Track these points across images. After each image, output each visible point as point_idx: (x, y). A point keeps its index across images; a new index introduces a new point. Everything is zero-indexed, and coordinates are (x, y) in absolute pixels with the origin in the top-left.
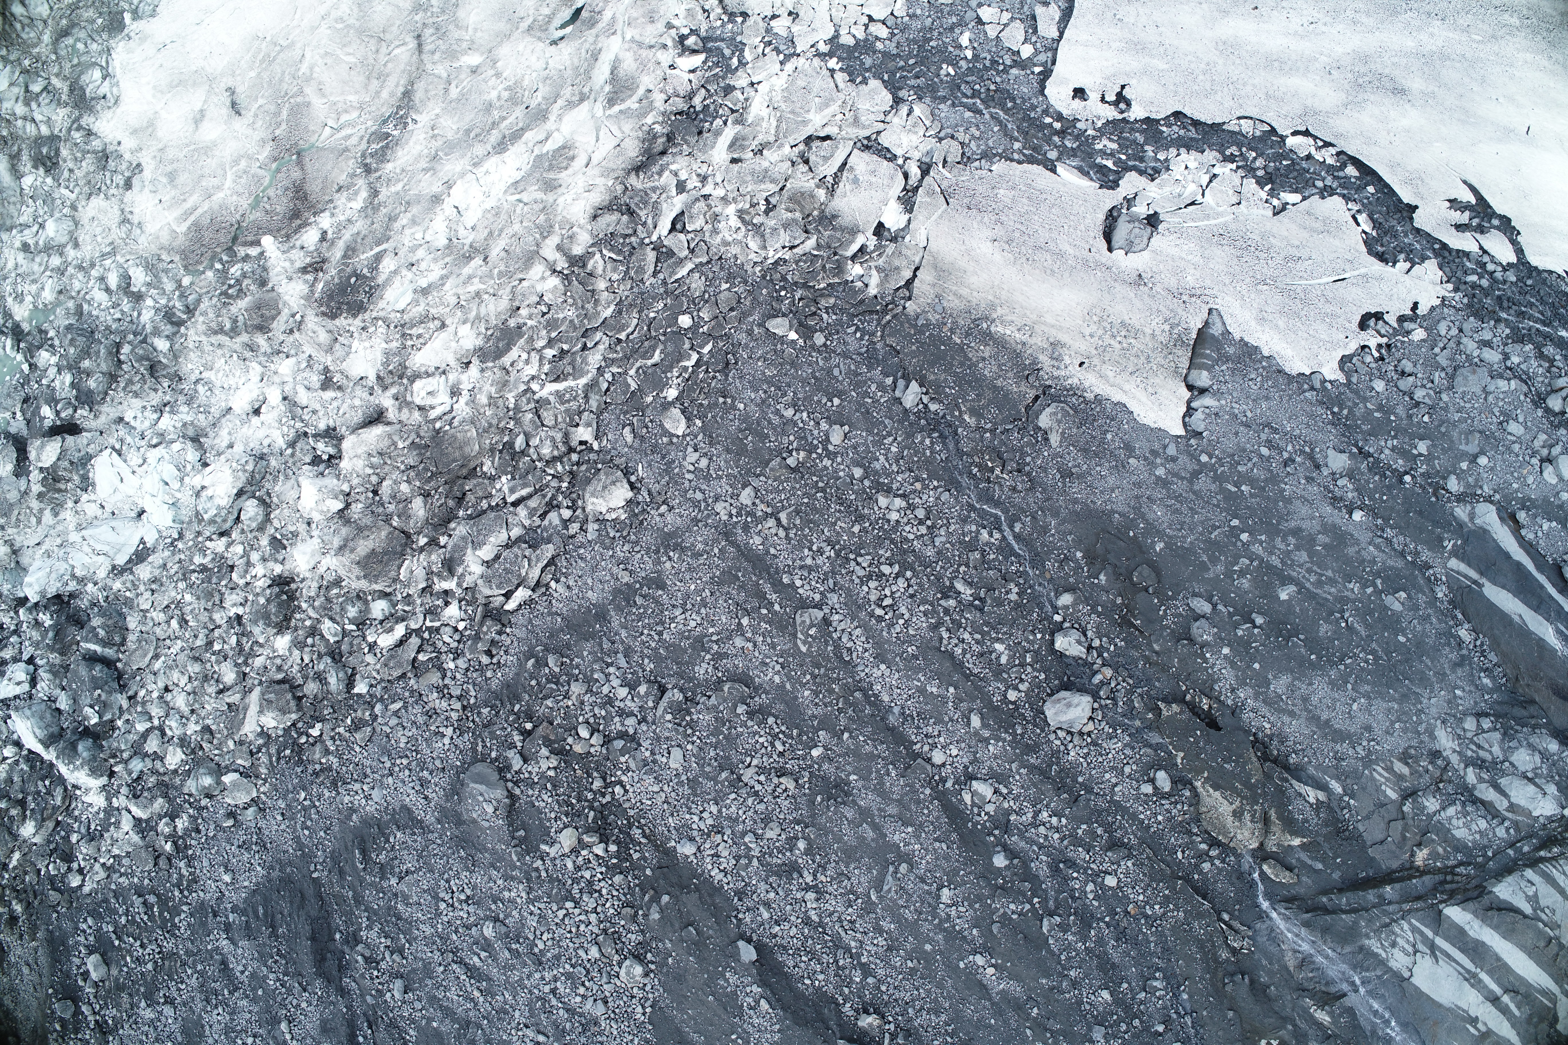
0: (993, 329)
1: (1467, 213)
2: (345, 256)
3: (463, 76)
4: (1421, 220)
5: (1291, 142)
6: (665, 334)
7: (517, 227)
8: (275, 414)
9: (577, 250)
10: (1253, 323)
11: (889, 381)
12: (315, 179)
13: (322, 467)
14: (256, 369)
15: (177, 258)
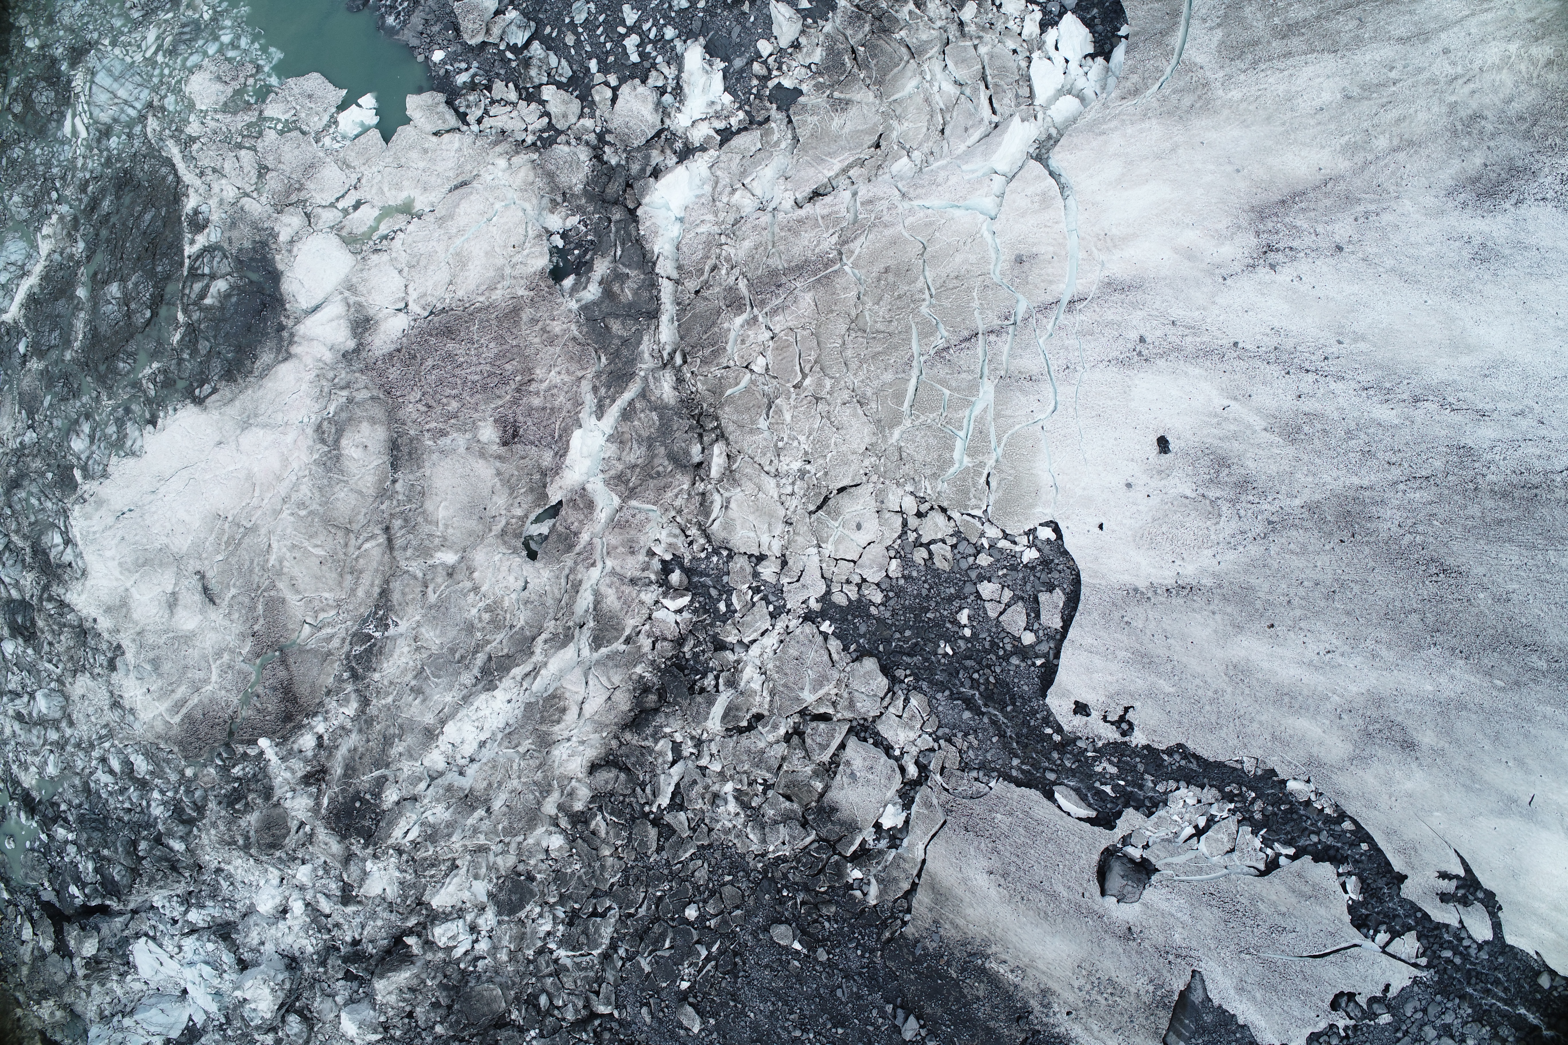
0: (987, 965)
1: (1454, 883)
2: (345, 775)
3: (439, 580)
4: (1408, 890)
5: (1291, 785)
6: (673, 919)
7: (515, 783)
8: (300, 921)
9: (579, 806)
10: (1232, 992)
11: (889, 1008)
12: (303, 682)
13: (355, 985)
14: (274, 874)
15: (176, 749)
